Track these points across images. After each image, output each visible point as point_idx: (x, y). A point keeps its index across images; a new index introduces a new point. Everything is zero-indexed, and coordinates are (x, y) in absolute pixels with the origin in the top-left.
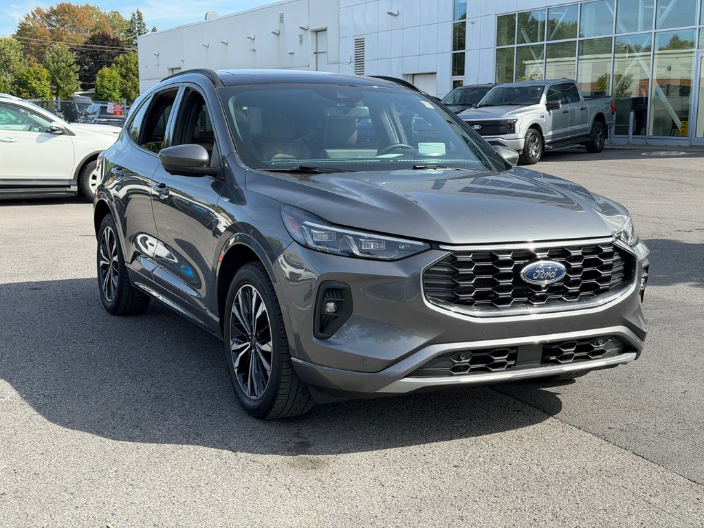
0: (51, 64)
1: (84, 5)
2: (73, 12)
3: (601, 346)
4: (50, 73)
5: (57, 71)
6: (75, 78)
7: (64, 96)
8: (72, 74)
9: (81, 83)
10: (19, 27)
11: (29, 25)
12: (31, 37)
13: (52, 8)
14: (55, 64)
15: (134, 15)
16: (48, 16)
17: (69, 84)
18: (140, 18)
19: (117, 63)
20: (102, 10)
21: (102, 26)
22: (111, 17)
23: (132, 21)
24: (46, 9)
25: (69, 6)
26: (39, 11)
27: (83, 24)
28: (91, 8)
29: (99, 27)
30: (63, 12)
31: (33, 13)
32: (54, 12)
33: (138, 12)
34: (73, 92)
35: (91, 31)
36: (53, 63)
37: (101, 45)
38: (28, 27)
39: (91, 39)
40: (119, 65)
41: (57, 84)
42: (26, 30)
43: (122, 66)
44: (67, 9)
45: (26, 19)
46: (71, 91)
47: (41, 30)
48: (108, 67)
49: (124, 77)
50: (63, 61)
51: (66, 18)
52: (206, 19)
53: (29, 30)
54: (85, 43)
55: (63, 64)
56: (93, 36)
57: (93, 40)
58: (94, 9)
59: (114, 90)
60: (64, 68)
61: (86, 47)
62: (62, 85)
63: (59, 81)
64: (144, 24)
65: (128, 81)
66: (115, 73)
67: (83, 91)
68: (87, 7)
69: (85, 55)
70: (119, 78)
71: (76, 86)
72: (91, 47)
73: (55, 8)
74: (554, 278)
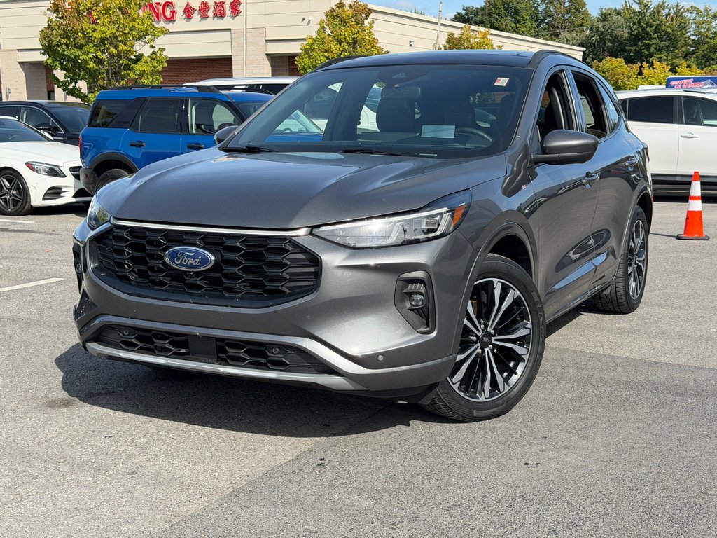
3: (279, 357)
74: (199, 266)
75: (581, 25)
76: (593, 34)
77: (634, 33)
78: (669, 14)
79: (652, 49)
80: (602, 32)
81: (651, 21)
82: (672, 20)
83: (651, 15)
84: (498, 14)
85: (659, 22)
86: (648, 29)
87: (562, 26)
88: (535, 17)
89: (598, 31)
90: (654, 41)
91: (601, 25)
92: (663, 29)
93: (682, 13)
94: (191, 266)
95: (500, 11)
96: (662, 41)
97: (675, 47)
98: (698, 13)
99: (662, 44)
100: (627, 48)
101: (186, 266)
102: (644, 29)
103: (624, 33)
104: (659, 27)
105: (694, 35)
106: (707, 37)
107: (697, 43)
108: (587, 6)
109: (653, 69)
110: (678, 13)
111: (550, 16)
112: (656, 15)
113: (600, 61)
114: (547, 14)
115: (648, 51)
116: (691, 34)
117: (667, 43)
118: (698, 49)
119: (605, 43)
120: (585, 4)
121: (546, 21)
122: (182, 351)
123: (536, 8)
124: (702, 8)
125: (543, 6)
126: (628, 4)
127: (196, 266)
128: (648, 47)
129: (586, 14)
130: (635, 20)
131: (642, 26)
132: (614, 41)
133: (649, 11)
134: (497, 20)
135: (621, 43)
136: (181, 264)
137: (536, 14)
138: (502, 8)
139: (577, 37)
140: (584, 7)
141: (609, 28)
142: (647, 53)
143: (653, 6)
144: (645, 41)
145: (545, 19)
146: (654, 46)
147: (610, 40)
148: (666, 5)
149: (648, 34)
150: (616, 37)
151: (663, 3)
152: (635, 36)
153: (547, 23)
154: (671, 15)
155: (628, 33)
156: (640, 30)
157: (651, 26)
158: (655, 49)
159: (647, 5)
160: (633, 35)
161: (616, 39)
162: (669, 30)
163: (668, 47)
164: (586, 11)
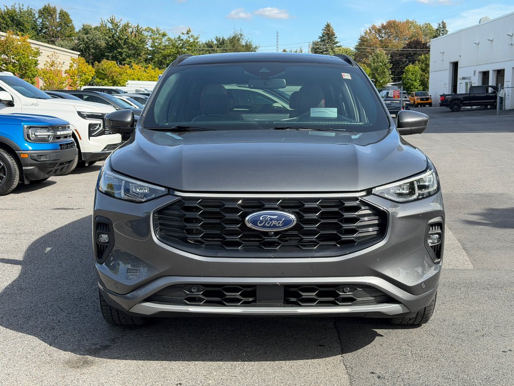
0: (373, 64)
1: (405, 20)
2: (397, 26)
3: (349, 294)
4: (372, 70)
5: (376, 69)
6: (388, 73)
7: (379, 86)
8: (386, 70)
9: (392, 76)
10: (360, 39)
11: (367, 38)
12: (367, 46)
13: (383, 24)
14: (375, 64)
15: (440, 25)
16: (379, 31)
17: (384, 77)
18: (444, 27)
19: (419, 61)
20: (418, 23)
21: (417, 35)
22: (424, 27)
23: (437, 29)
24: (378, 25)
25: (394, 22)
26: (374, 27)
27: (403, 34)
28: (410, 23)
29: (415, 36)
30: (391, 27)
31: (370, 30)
32: (384, 27)
33: (443, 22)
34: (387, 83)
35: (409, 39)
36: (374, 63)
37: (414, 48)
38: (365, 39)
39: (408, 45)
40: (421, 62)
41: (376, 78)
42: (364, 41)
43: (422, 63)
44: (392, 25)
45: (365, 33)
46: (385, 83)
47: (374, 41)
48: (413, 64)
49: (423, 70)
50: (381, 62)
51: (392, 31)
52: (480, 23)
53: (367, 41)
54: (403, 48)
55: (381, 64)
56: (410, 43)
57: (409, 45)
58: (412, 23)
59: (415, 80)
60: (381, 66)
61: (403, 51)
62: (378, 79)
63: (377, 76)
64: (447, 31)
65: (426, 74)
66: (417, 68)
67: (393, 82)
68: (408, 22)
69: (402, 57)
70: (420, 72)
71: (388, 79)
72: (407, 51)
73: (385, 24)
74: (281, 227)
75: (70, 36)
76: (80, 43)
77: (110, 44)
78: (133, 32)
79: (124, 56)
80: (87, 42)
81: (121, 36)
82: (135, 36)
83: (120, 32)
84: (6, 24)
85: (126, 37)
86: (119, 41)
87: (56, 36)
88: (34, 28)
89: (84, 41)
90: (125, 50)
91: (85, 37)
92: (130, 42)
93: (141, 32)
94: (275, 226)
95: (7, 22)
96: (129, 50)
97: (139, 55)
98: (152, 32)
99: (130, 52)
100: (106, 54)
101: (270, 227)
102: (117, 41)
103: (103, 44)
104: (127, 40)
105: (151, 47)
106: (160, 48)
107: (153, 53)
108: (73, 23)
109: (133, 69)
110: (139, 31)
111: (46, 28)
112: (124, 32)
113: (99, 62)
114: (44, 26)
115: (121, 56)
116: (149, 46)
117: (133, 52)
118: (155, 57)
119: (89, 50)
120: (71, 21)
121: (43, 31)
122: (250, 299)
123: (35, 21)
124: (155, 29)
125: (40, 20)
126: (104, 23)
127: (279, 227)
128: (121, 54)
129: (73, 28)
130: (111, 35)
131: (115, 39)
132: (96, 48)
133: (119, 29)
134: (5, 29)
135: (101, 50)
136: (264, 226)
137: (35, 25)
138: (9, 20)
139: (68, 45)
140: (71, 23)
141: (92, 39)
142: (121, 58)
143: (121, 26)
144: (118, 50)
145: (42, 29)
146: (125, 53)
147: (93, 48)
148: (130, 25)
149: (119, 44)
150: (97, 45)
151: (128, 24)
152: (111, 46)
153: (44, 33)
154: (134, 33)
155: (106, 43)
156: (114, 41)
157: (121, 39)
158: (126, 55)
159: (117, 25)
160: (109, 45)
161: (97, 47)
162: (134, 43)
163: (134, 54)
164: (73, 26)
